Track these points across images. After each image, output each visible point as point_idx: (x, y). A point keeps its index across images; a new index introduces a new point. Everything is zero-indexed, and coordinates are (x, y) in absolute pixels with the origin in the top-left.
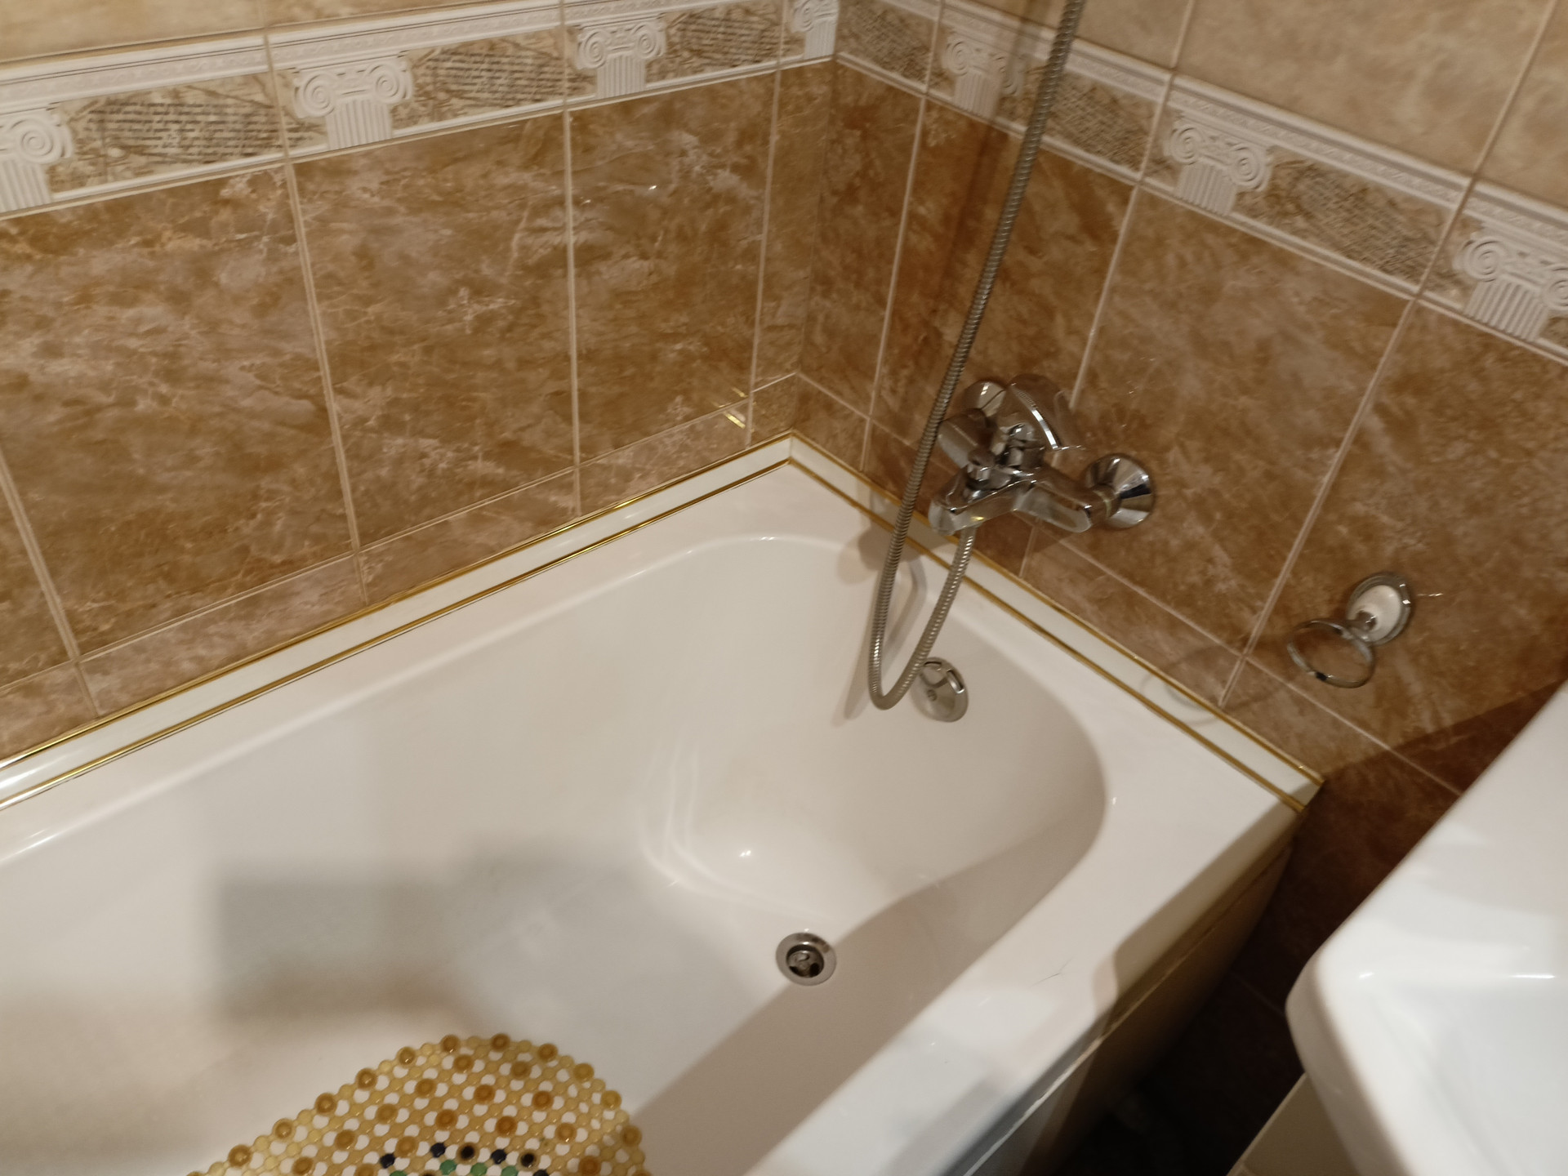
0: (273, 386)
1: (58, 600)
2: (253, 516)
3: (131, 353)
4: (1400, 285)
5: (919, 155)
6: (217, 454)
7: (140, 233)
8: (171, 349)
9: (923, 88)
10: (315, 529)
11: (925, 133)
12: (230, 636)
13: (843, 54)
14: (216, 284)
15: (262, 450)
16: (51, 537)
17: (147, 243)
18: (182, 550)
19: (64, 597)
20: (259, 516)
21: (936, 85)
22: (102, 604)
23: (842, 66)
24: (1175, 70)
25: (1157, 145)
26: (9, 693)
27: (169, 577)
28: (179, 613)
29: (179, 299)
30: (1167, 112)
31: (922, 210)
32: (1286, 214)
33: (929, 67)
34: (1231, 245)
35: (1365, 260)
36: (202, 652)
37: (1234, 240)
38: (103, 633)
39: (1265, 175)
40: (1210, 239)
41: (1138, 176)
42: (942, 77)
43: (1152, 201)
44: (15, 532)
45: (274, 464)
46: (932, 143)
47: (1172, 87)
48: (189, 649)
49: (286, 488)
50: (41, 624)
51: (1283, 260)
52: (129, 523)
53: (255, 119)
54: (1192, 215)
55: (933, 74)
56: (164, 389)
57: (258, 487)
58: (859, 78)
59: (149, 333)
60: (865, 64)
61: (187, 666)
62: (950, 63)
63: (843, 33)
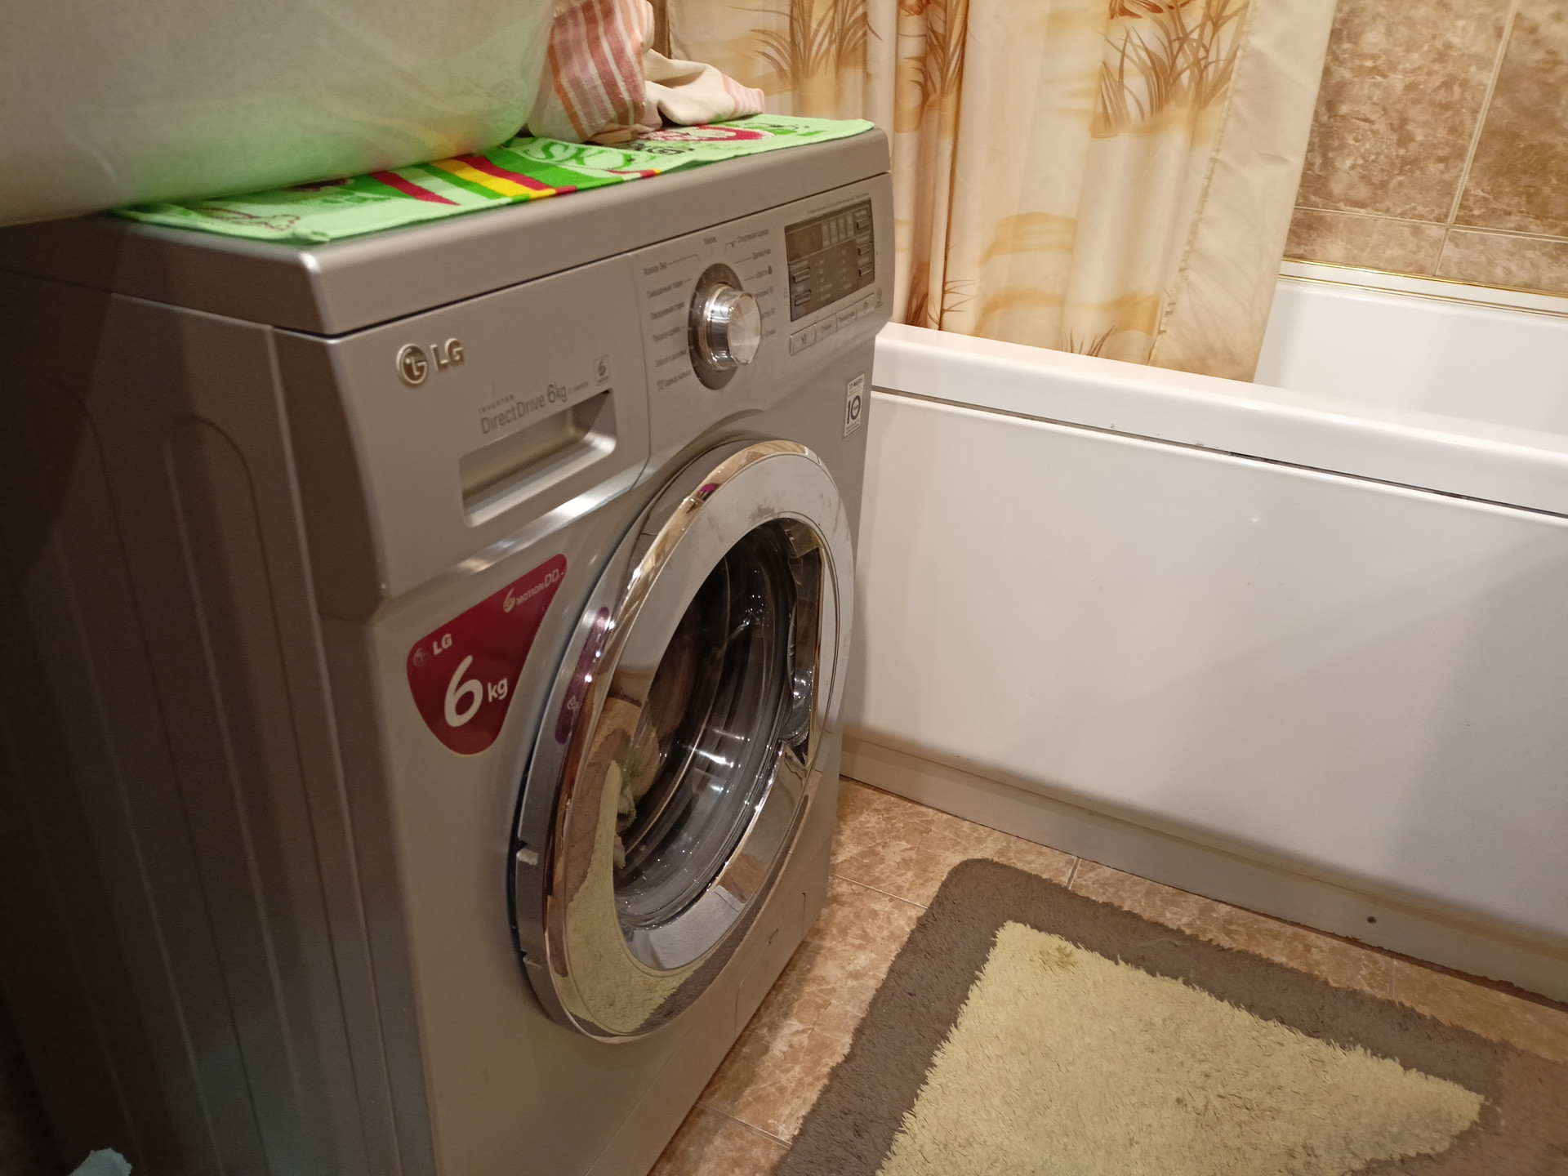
1: (1467, 178)
12: (1535, 266)
16: (1490, 132)
18: (1547, 183)
19: (1470, 178)
22: (1485, 195)
26: (1407, 226)
27: (1529, 197)
28: (1520, 228)
36: (1514, 267)
38: (1473, 216)
44: (1475, 120)
48: (1509, 260)
50: (1447, 189)
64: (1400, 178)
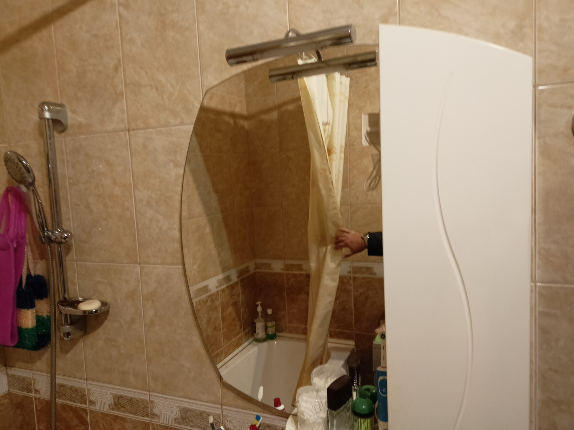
4: (146, 419)
5: (36, 412)
9: (33, 395)
11: (36, 406)
13: (11, 390)
21: (35, 393)
23: (11, 393)
24: (87, 380)
25: (89, 398)
30: (88, 390)
31: (41, 427)
32: (119, 408)
34: (111, 419)
35: (138, 415)
37: (112, 417)
39: (112, 400)
40: (107, 418)
41: (87, 406)
42: (37, 391)
43: (92, 412)
46: (39, 408)
47: (87, 384)
51: (123, 419)
54: (101, 413)
55: (34, 390)
58: (17, 395)
60: (16, 391)
62: (38, 387)
63: (10, 384)
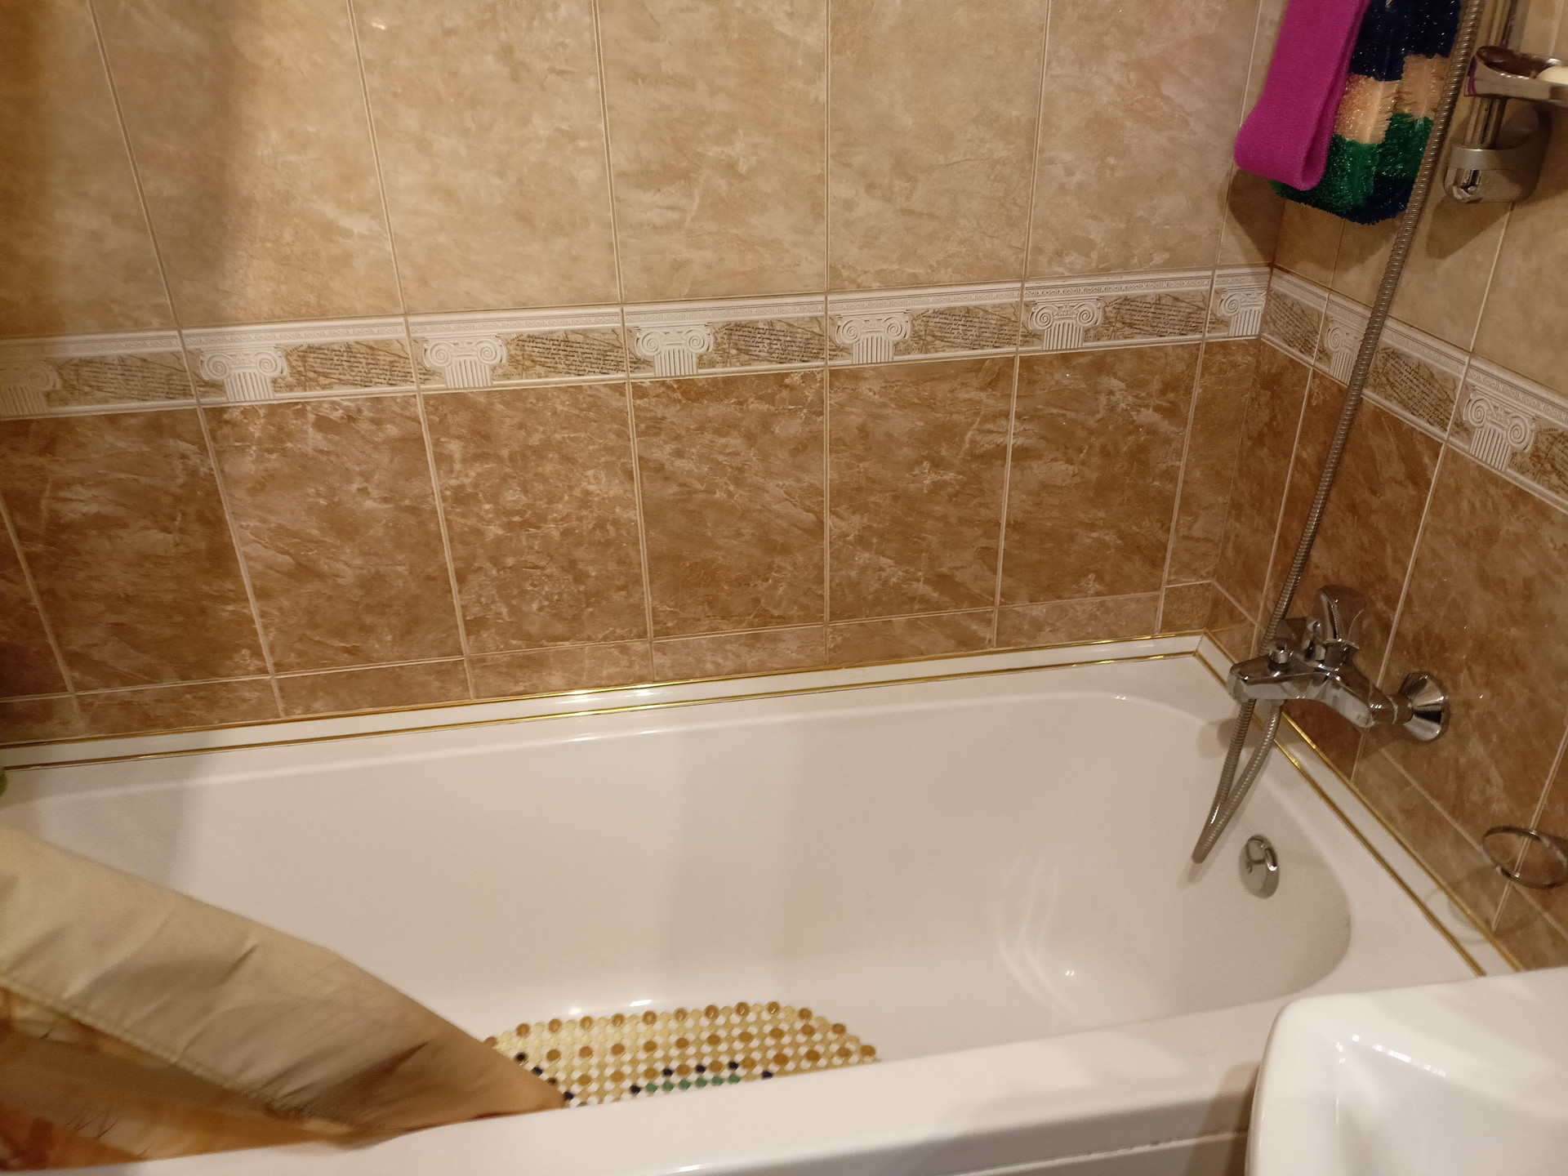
0: (793, 500)
1: (650, 599)
2: (767, 580)
3: (719, 463)
5: (1306, 411)
6: (753, 534)
7: (737, 398)
8: (740, 465)
9: (1312, 361)
10: (802, 599)
11: (1310, 396)
12: (738, 656)
13: (1265, 334)
14: (773, 433)
15: (779, 539)
16: (655, 559)
17: (740, 403)
18: (722, 590)
19: (653, 598)
20: (770, 581)
21: (1319, 359)
22: (672, 609)
23: (1264, 343)
24: (1472, 354)
25: (1459, 412)
26: (613, 647)
27: (711, 604)
28: (713, 629)
29: (750, 438)
30: (1466, 386)
31: (1305, 455)
32: (1545, 472)
33: (1317, 346)
34: (1505, 495)
36: (720, 660)
37: (1508, 492)
38: (668, 628)
39: (1530, 439)
40: (1492, 490)
41: (1445, 436)
42: (1324, 354)
43: (1453, 456)
44: (638, 551)
45: (785, 550)
46: (1314, 403)
47: (1470, 366)
48: (712, 655)
49: (790, 568)
50: (637, 610)
51: (1543, 510)
52: (697, 563)
53: (811, 341)
54: (1480, 469)
55: (1319, 350)
56: (732, 488)
57: (773, 562)
58: (1274, 352)
59: (729, 454)
60: (1276, 342)
61: (709, 667)
62: (1329, 345)
63: (1267, 320)
64: (591, 610)
